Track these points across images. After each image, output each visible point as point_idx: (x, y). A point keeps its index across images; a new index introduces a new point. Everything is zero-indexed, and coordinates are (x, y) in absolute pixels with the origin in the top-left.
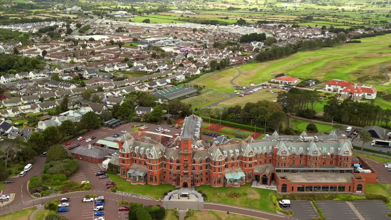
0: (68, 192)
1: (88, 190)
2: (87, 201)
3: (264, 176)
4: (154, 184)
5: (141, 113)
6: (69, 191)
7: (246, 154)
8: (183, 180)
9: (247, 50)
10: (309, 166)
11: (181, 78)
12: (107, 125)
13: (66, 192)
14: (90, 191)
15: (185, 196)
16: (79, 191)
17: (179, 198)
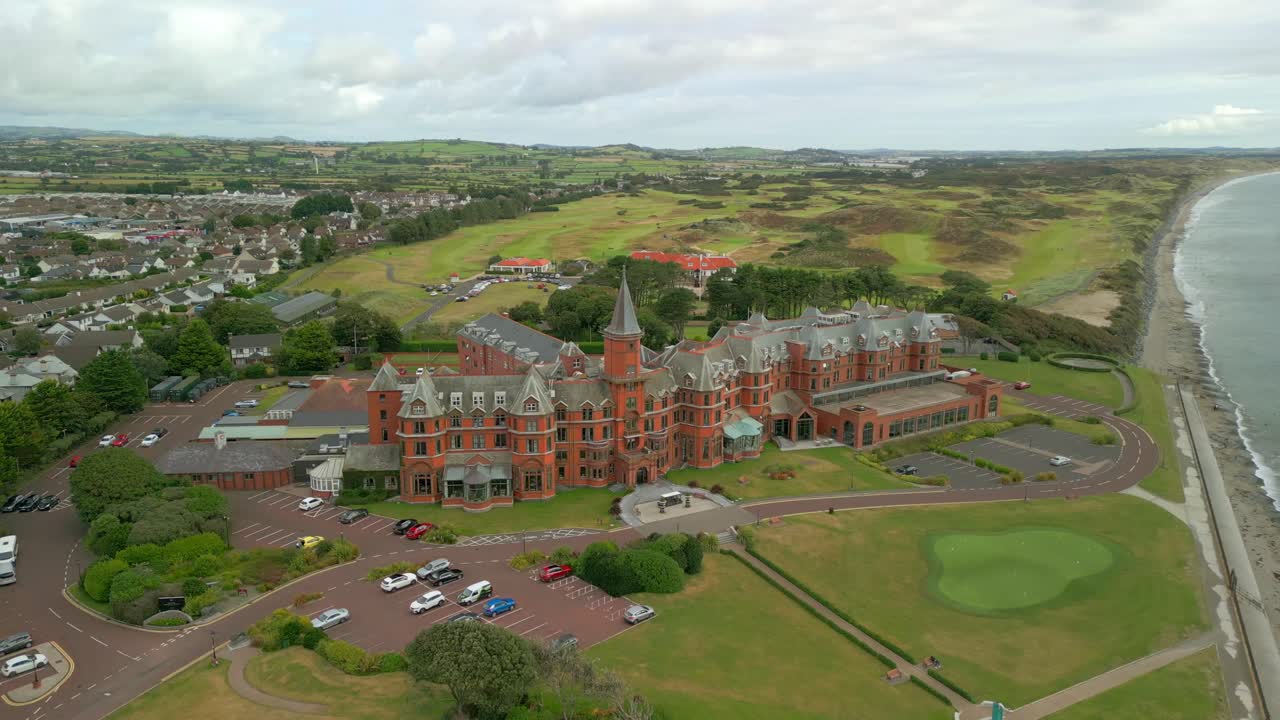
0: (286, 581)
1: (354, 559)
2: (398, 584)
3: (802, 417)
4: (546, 497)
5: (247, 353)
6: (287, 575)
7: (755, 367)
8: (634, 460)
9: (338, 227)
10: (870, 380)
11: (248, 280)
12: (168, 396)
13: (277, 583)
14: (358, 559)
15: (673, 501)
16: (321, 568)
17: (662, 512)
